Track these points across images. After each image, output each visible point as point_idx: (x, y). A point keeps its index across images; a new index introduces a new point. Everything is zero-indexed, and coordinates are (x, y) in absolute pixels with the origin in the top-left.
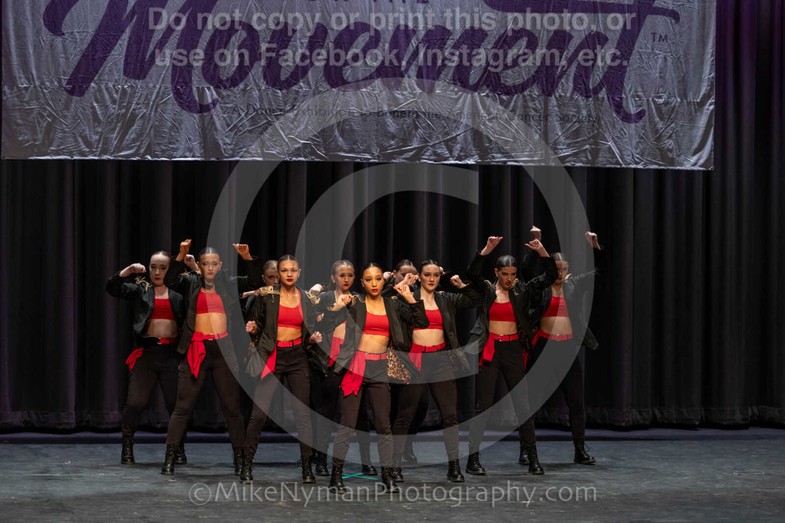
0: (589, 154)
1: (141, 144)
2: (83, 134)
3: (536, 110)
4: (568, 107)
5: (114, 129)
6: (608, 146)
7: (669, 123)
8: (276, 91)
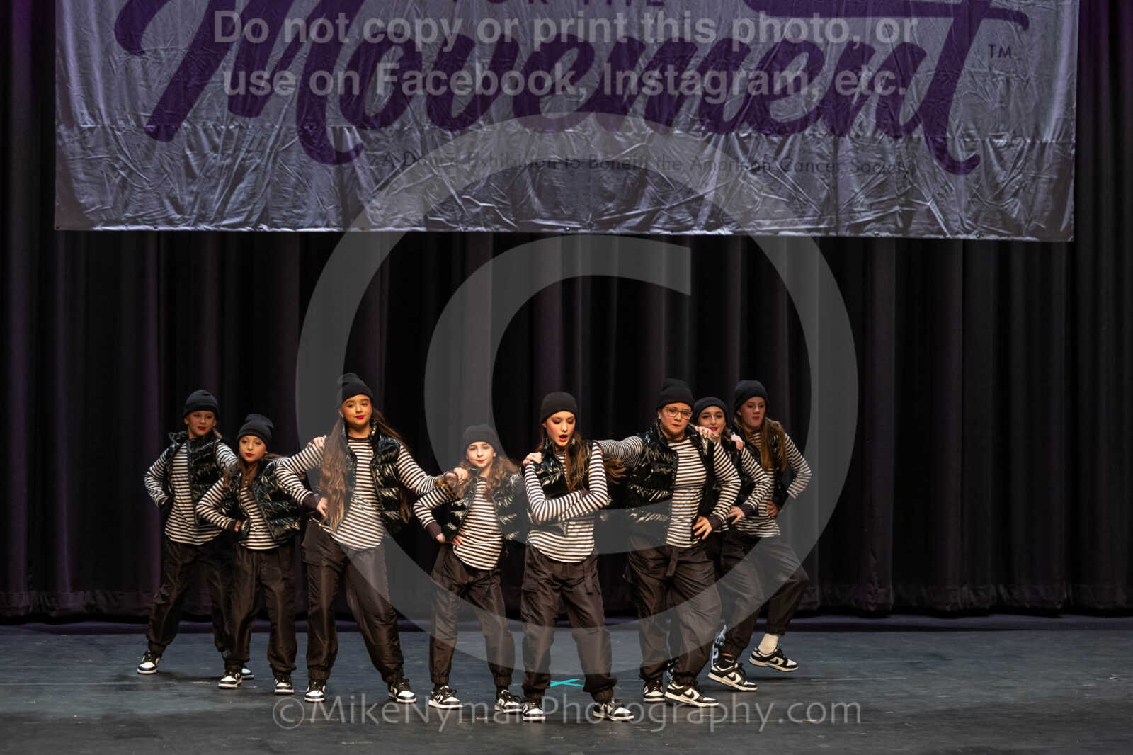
0: (898, 219)
1: (253, 208)
2: (171, 195)
3: (821, 156)
4: (868, 151)
5: (215, 187)
6: (925, 207)
7: (1013, 174)
8: (446, 132)
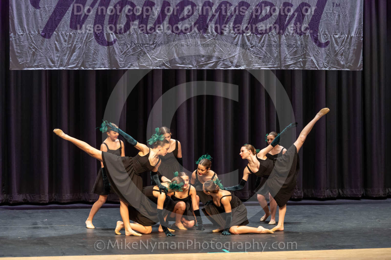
0: (301, 63)
1: (79, 62)
2: (50, 57)
3: (275, 42)
4: (291, 40)
5: (65, 54)
6: (310, 59)
7: (341, 47)
8: (145, 35)
